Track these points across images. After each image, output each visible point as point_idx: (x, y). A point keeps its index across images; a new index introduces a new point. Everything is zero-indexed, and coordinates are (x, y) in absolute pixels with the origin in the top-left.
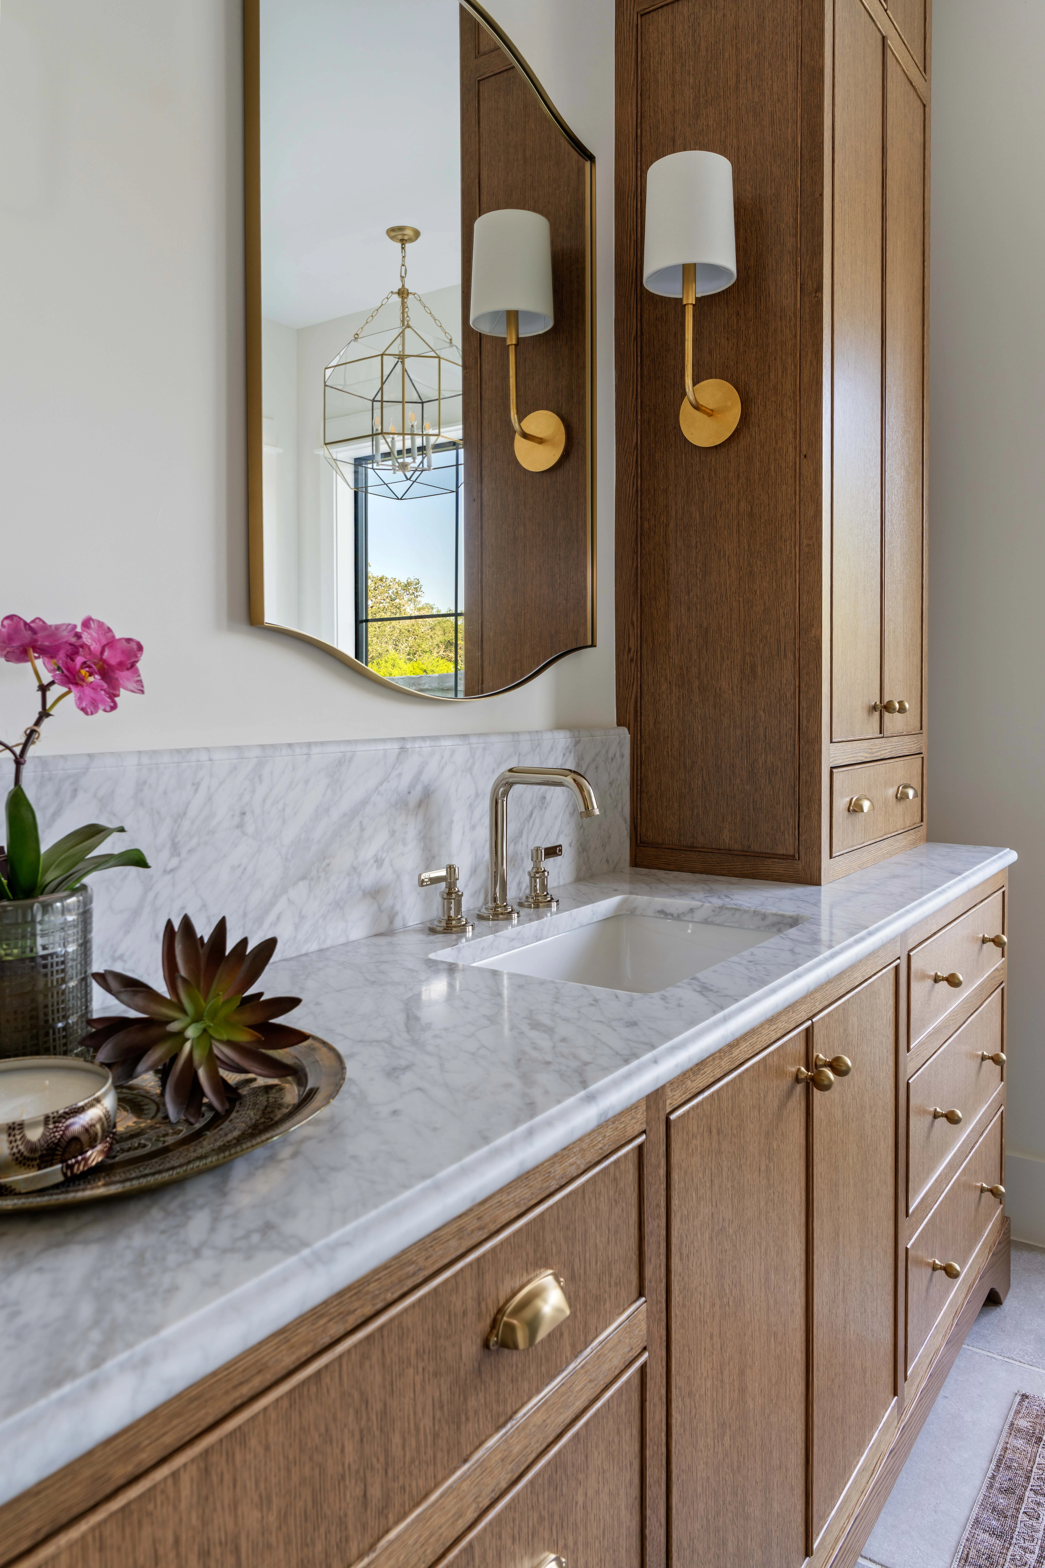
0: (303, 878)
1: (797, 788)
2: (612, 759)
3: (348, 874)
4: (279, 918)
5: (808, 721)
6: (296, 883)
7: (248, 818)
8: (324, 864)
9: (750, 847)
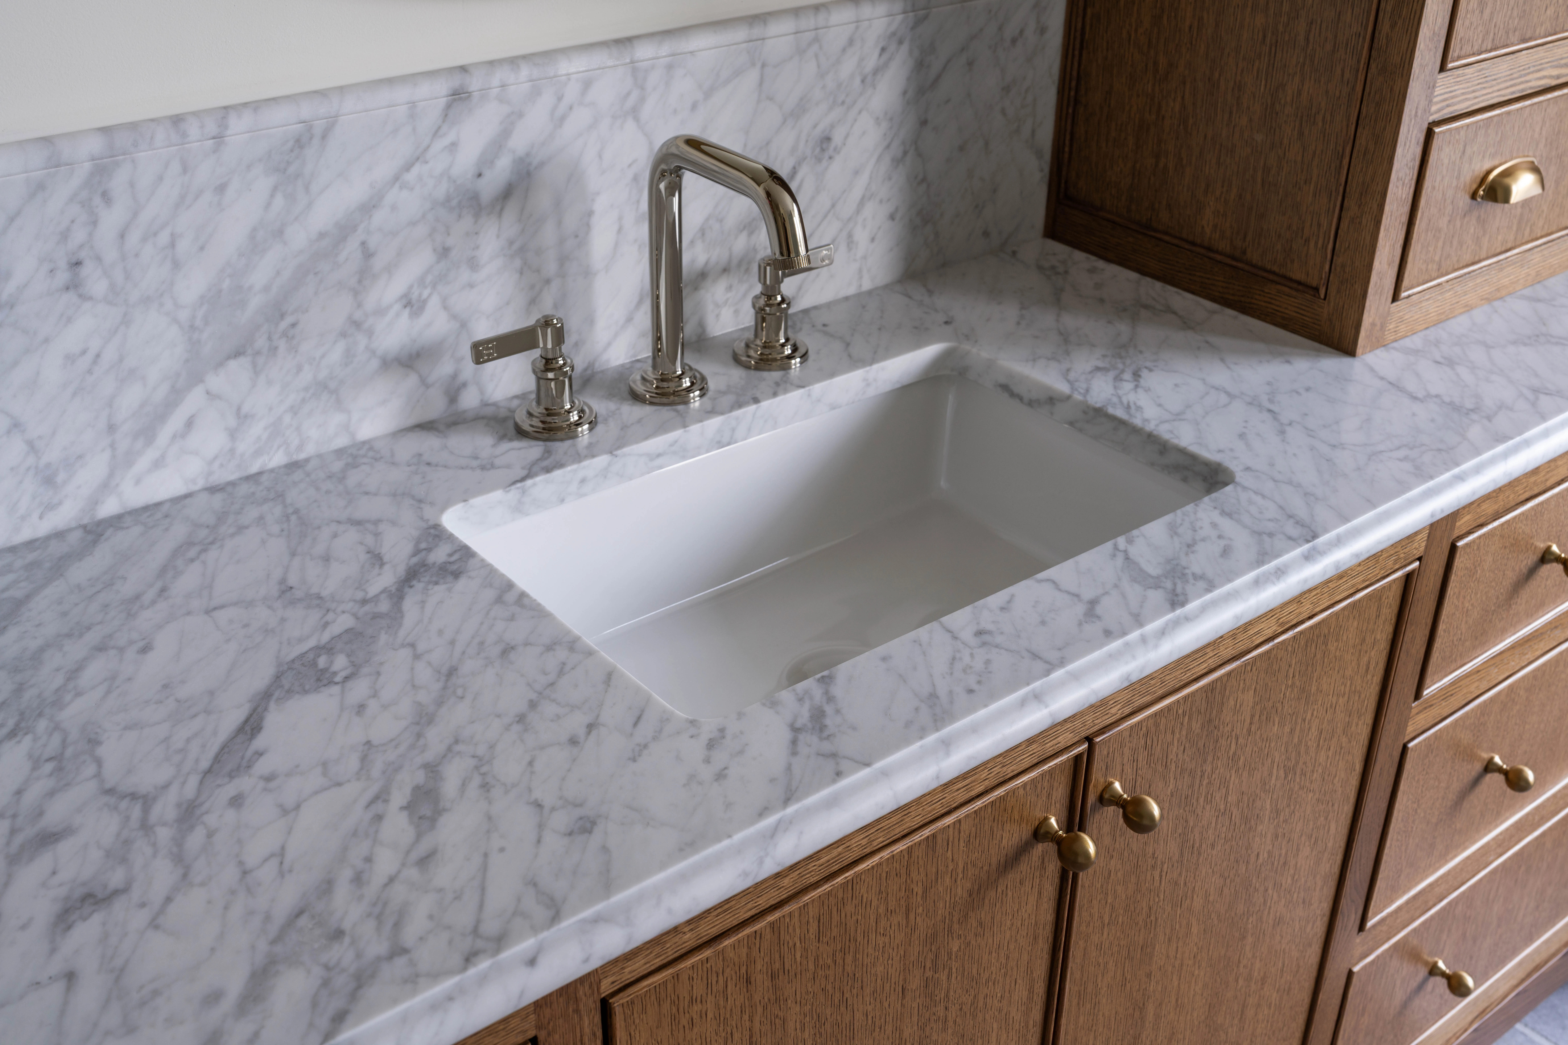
0: (238, 353)
1: (1346, 161)
2: (1014, 41)
3: (343, 335)
4: (190, 424)
5: (1393, 26)
6: (220, 364)
7: (88, 269)
8: (283, 325)
9: (1244, 252)
